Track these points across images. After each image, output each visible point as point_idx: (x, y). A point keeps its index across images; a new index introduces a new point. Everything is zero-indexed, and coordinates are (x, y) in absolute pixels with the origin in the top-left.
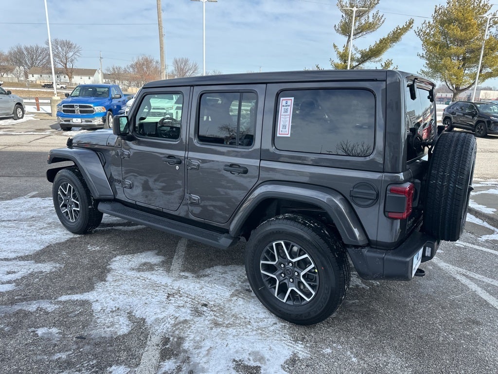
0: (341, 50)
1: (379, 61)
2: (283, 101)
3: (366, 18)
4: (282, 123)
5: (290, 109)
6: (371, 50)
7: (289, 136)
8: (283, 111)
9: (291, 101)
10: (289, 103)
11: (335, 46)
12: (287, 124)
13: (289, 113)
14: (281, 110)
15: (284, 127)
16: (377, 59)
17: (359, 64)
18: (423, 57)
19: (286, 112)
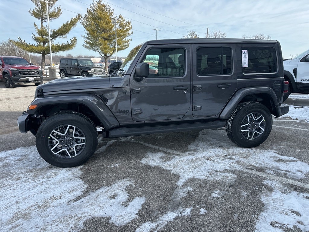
0: (39, 28)
1: (65, 38)
2: (243, 51)
3: (54, 9)
4: (244, 61)
5: (247, 55)
6: (59, 30)
7: (248, 67)
8: (244, 56)
9: (246, 51)
10: (246, 52)
11: (35, 25)
12: (246, 61)
13: (246, 57)
14: (243, 55)
15: (245, 63)
16: (64, 36)
17: (53, 39)
18: (84, 37)
19: (245, 56)
